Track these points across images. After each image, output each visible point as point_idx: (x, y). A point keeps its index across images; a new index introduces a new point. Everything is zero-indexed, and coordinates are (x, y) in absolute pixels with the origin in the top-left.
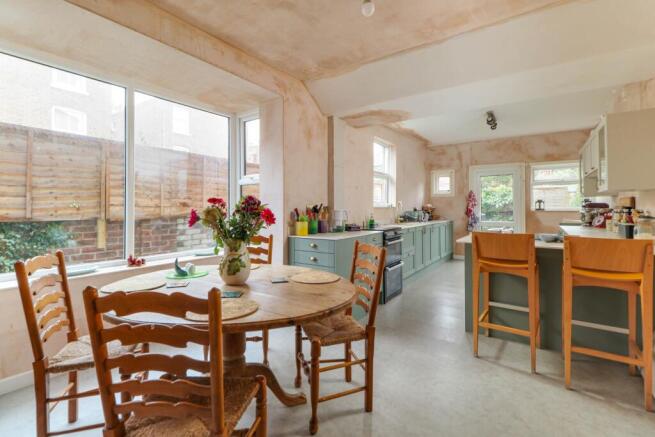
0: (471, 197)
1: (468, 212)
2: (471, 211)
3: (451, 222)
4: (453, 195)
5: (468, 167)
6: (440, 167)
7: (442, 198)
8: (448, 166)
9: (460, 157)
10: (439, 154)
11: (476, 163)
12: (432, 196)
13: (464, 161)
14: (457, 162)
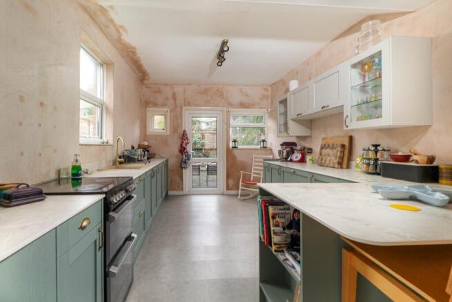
0: (184, 136)
1: (182, 150)
2: (185, 148)
3: (167, 161)
4: (168, 133)
5: (181, 108)
6: (156, 105)
7: (157, 137)
8: (164, 105)
9: (174, 97)
10: (155, 92)
11: (189, 104)
12: (148, 133)
13: (178, 102)
14: (171, 101)
